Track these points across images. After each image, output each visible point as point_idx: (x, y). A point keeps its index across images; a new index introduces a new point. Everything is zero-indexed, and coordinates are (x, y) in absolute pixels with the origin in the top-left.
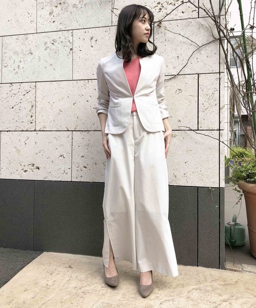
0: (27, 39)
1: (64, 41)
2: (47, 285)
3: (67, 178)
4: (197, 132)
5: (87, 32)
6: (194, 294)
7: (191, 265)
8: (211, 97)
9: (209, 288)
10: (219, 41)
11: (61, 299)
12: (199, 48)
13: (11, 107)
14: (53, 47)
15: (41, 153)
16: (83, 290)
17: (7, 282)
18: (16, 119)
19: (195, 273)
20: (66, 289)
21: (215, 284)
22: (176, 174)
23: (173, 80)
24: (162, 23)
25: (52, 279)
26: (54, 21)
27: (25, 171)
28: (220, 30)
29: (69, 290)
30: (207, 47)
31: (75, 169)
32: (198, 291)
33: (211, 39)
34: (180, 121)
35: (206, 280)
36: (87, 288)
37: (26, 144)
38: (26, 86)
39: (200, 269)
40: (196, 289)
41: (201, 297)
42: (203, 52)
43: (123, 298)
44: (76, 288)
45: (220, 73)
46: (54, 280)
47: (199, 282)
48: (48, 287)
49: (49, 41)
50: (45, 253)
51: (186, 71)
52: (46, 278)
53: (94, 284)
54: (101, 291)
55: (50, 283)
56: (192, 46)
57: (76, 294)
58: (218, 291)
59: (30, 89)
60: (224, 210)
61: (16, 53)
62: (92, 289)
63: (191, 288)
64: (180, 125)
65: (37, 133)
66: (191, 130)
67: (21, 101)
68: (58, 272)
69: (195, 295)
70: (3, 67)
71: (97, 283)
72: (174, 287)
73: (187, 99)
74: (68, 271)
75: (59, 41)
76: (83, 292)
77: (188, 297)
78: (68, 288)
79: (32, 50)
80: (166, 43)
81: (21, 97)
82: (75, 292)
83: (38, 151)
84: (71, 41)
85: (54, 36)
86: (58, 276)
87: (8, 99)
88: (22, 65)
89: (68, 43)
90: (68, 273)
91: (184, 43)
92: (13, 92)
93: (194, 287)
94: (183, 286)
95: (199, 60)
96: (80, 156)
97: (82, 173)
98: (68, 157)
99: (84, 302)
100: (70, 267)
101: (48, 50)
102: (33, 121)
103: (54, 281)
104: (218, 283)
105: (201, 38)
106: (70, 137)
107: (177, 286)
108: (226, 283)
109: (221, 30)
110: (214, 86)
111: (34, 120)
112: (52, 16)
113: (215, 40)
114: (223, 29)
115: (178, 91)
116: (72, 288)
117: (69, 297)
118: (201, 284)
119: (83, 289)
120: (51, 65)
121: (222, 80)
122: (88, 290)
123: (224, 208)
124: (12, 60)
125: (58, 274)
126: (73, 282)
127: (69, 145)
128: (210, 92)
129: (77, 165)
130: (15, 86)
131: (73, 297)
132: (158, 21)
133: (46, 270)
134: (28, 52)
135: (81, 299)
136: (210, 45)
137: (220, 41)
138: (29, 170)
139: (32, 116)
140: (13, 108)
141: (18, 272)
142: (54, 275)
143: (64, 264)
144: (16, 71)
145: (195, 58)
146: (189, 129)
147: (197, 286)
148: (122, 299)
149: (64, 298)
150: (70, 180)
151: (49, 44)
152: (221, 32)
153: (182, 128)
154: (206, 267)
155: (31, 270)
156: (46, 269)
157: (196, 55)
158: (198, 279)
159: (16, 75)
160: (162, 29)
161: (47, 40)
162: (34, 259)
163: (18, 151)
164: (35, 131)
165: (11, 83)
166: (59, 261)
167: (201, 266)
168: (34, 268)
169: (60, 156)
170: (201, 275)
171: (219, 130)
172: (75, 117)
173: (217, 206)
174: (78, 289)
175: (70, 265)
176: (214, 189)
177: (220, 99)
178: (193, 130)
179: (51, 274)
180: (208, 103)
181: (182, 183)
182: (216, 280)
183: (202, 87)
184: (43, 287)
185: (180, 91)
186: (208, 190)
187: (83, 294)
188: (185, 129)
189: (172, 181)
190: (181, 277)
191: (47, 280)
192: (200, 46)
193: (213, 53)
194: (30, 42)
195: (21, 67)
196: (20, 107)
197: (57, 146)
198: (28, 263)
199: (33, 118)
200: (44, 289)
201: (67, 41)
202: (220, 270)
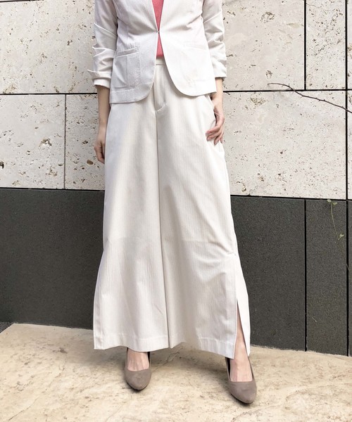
2: (18, 383)
3: (55, 183)
4: (304, 93)
6: (299, 402)
7: (293, 348)
8: (330, 27)
9: (328, 392)
11: (45, 410)
15: (8, 137)
16: (86, 393)
19: (301, 363)
20: (53, 391)
21: (340, 384)
22: (262, 174)
25: (28, 373)
29: (60, 393)
31: (70, 166)
32: (306, 396)
34: (270, 73)
35: (321, 376)
36: (94, 390)
39: (311, 355)
40: (303, 393)
41: (312, 408)
43: (162, 408)
44: (73, 389)
46: (32, 374)
47: (308, 380)
48: (21, 387)
50: (15, 326)
52: (16, 371)
53: (106, 383)
54: (121, 396)
55: (24, 380)
57: (73, 400)
58: (344, 397)
62: (104, 392)
63: (294, 390)
64: (270, 81)
66: (292, 90)
68: (39, 361)
69: (301, 403)
71: (113, 381)
73: (283, 32)
74: (58, 358)
76: (87, 398)
77: (286, 408)
78: (58, 390)
82: (70, 395)
83: (0, 133)
86: (40, 367)
90: (58, 362)
93: (297, 389)
94: (277, 387)
96: (80, 142)
97: (84, 174)
98: (57, 143)
99: (88, 415)
100: (62, 351)
103: (32, 377)
104: (344, 381)
106: (62, 105)
107: (266, 386)
115: (266, 16)
116: (66, 388)
117: (59, 405)
118: (311, 383)
119: (86, 391)
122: (96, 394)
125: (40, 363)
126: (66, 378)
127: (60, 121)
128: (328, 17)
129: (75, 159)
131: (69, 406)
133: (16, 357)
135: (83, 410)
142: (32, 365)
143: (49, 345)
146: (287, 88)
147: (305, 387)
148: (161, 410)
149: (51, 408)
150: (62, 187)
153: (275, 87)
154: (321, 352)
156: (16, 354)
158: (307, 373)
166: (42, 340)
167: (312, 349)
169: (42, 142)
170: (312, 366)
171: (346, 90)
172: (71, 67)
173: (341, 236)
174: (77, 392)
175: (62, 346)
176: (335, 203)
177: (346, 31)
178: (296, 91)
179: (26, 364)
180: (324, 39)
181: (275, 190)
182: (340, 377)
183: (312, 7)
184: (11, 388)
185: (271, 16)
186: (324, 204)
187: (86, 400)
188: (280, 88)
189: (256, 187)
190: (274, 370)
191: (20, 376)
197: (38, 122)
200: (12, 390)
202: (350, 357)
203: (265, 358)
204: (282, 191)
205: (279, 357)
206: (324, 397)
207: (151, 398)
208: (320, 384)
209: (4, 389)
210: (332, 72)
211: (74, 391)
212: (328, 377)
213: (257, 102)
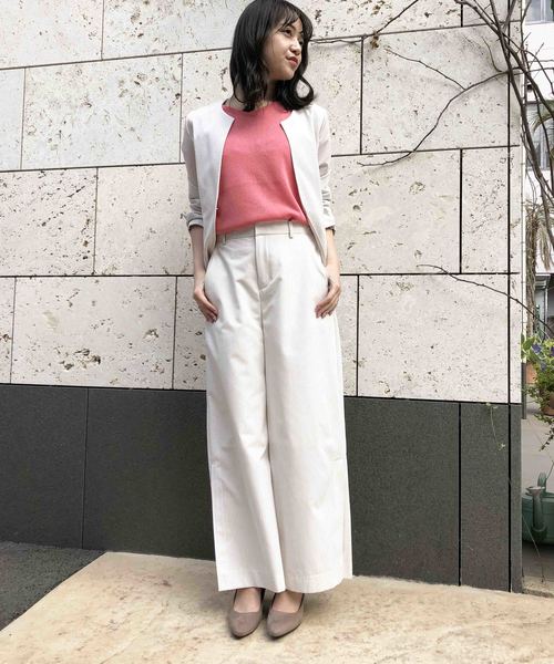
0: (79, 72)
1: (161, 76)
2: (112, 622)
3: (162, 382)
4: (458, 276)
5: (214, 57)
6: (453, 645)
7: (444, 583)
8: (490, 200)
9: (487, 633)
10: (506, 78)
11: (145, 652)
12: (463, 92)
13: (41, 222)
14: (138, 90)
15: (106, 326)
16: (194, 633)
17: (18, 615)
18: (52, 248)
19: (455, 599)
20: (154, 630)
21: (501, 625)
22: (409, 372)
23: (405, 163)
24: (380, 37)
25: (123, 609)
26: (141, 35)
27: (69, 367)
28: (508, 53)
29: (163, 633)
30: (482, 91)
31: (180, 361)
32: (462, 638)
33: (490, 72)
34: (420, 253)
35: (479, 615)
36: (205, 630)
37: (71, 305)
38: (75, 176)
39: (466, 590)
40: (458, 635)
41: (469, 652)
42: (472, 101)
43: (287, 650)
44: (178, 628)
45: (509, 146)
46: (129, 611)
47: (464, 619)
48: (115, 626)
49: (129, 78)
50: (108, 555)
51: (434, 142)
52: (109, 607)
55: (119, 617)
56: (446, 90)
57: (178, 641)
58: (507, 640)
59: (84, 183)
60: (520, 454)
61: (55, 104)
62: (217, 632)
63: (445, 631)
64: (419, 262)
65: (97, 281)
66: (446, 273)
67: (62, 210)
68: (137, 595)
69: (456, 646)
70: (25, 134)
72: (405, 628)
73: (436, 205)
74: (160, 593)
75: (151, 77)
76: (196, 639)
77: (438, 652)
78: (161, 629)
79: (90, 97)
80: (389, 81)
81: (64, 200)
82: (175, 636)
83: (97, 322)
84: (179, 78)
85: (141, 66)
86: (138, 603)
87: (34, 206)
88: (66, 130)
89: (171, 82)
90: (160, 597)
91: (429, 80)
92: (45, 189)
93: (451, 630)
94: (427, 627)
95: (462, 118)
96: (193, 333)
97: (196, 371)
98: (166, 335)
99: (197, 658)
100: (166, 584)
101: (127, 97)
102: (88, 255)
103: (129, 614)
104: (507, 621)
105: (468, 69)
106: (172, 289)
107: (413, 626)
108: (525, 621)
109: (511, 51)
110: (496, 176)
111: (92, 252)
112: (137, 24)
113: (500, 73)
114: (516, 50)
115: (415, 186)
116: (170, 628)
117: (161, 648)
118: (466, 622)
119: (195, 631)
120: (132, 129)
121: (513, 162)
122: (207, 634)
123: (519, 449)
124: (46, 119)
125: (138, 598)
126: (171, 615)
127: (169, 307)
128: (488, 189)
129: (185, 353)
130: (50, 177)
131: (173, 648)
132: (371, 33)
133: (110, 591)
134: (82, 101)
135: (191, 655)
136: (488, 85)
137: (510, 75)
138: (77, 364)
139: (86, 242)
140: (44, 224)
141: (47, 592)
142: (128, 600)
143: (150, 577)
144: (53, 143)
145: (455, 114)
146: (439, 270)
147: (460, 628)
148: (286, 654)
149: (152, 651)
150: (169, 387)
151: (129, 85)
152: (512, 57)
153: (426, 269)
154: (479, 587)
155: (75, 590)
156: (109, 587)
157: (457, 107)
158: (462, 611)
159: (55, 152)
160: (381, 51)
161: (125, 75)
162: (82, 566)
163: (54, 321)
164: (93, 275)
165: (42, 171)
166: (141, 571)
167: (468, 584)
168: (82, 586)
169: (147, 333)
170: (468, 604)
171: (509, 274)
173: (503, 446)
174: (183, 632)
175: (166, 578)
176: (496, 407)
177: (509, 205)
178: (451, 274)
179: (122, 599)
180: (482, 214)
181: (424, 392)
182: (501, 616)
183: (469, 177)
184: (103, 626)
185: (421, 187)
186: (483, 408)
187: (195, 642)
188: (431, 270)
189: (402, 388)
190: (421, 607)
191: (114, 613)
192: (466, 87)
193: (494, 103)
194: (86, 81)
195: (65, 134)
196: (61, 222)
197: (143, 309)
198: (70, 576)
199: (90, 246)
200: (104, 630)
201: (167, 76)
202: (512, 593)
203: (412, 593)
204: (433, 393)
205: (427, 593)
206: (482, 639)
208: (478, 624)
209: (94, 628)
210: (492, 253)
211: (180, 631)
212: (487, 616)
213: (403, 287)
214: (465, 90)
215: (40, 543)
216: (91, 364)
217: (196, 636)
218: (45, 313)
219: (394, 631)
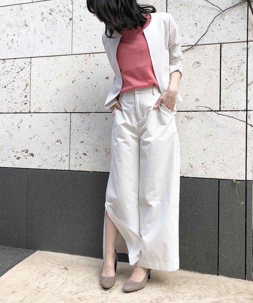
0: (22, 9)
1: (62, 9)
2: (38, 287)
3: (64, 167)
4: (219, 112)
7: (209, 273)
8: (237, 71)
10: (247, 3)
12: (222, 12)
14: (51, 17)
15: (36, 138)
16: (79, 295)
18: (9, 99)
19: (215, 283)
20: (59, 293)
21: (241, 298)
22: (192, 163)
23: (190, 52)
25: (44, 281)
27: (18, 158)
29: (63, 295)
30: (232, 11)
31: (73, 156)
34: (198, 100)
35: (228, 292)
36: (84, 294)
37: (19, 127)
38: (20, 63)
39: (221, 278)
42: (227, 17)
44: (71, 292)
45: (247, 42)
46: (47, 282)
47: (220, 294)
48: (39, 290)
49: (46, 11)
50: (38, 252)
51: (206, 40)
52: (37, 280)
53: (92, 290)
54: (100, 298)
55: (41, 286)
56: (213, 11)
57: (71, 299)
59: (24, 66)
60: (251, 208)
61: (9, 25)
62: (90, 295)
64: (198, 105)
65: (32, 116)
66: (212, 111)
67: (14, 80)
71: (96, 288)
72: (188, 298)
73: (206, 74)
74: (63, 273)
75: (57, 10)
76: (79, 298)
78: (62, 292)
79: (27, 22)
80: (181, 8)
81: (15, 75)
82: (69, 296)
83: (32, 136)
84: (71, 10)
85: (52, 5)
86: (52, 278)
88: (15, 39)
89: (67, 13)
90: (62, 275)
91: (204, 7)
92: (5, 69)
94: (200, 298)
95: (221, 27)
96: (79, 142)
97: (81, 161)
98: (65, 142)
100: (66, 269)
101: (45, 20)
102: (27, 102)
103: (47, 284)
104: (244, 296)
106: (69, 119)
107: (193, 297)
110: (240, 58)
111: (29, 101)
113: (243, 2)
115: (196, 64)
116: (67, 292)
118: (222, 296)
120: (48, 38)
121: (250, 50)
122: (85, 296)
124: (6, 34)
125: (52, 275)
126: (68, 285)
127: (67, 129)
128: (236, 65)
129: (75, 152)
130: (8, 63)
133: (38, 271)
134: (23, 24)
136: (236, 8)
137: (249, 2)
138: (22, 157)
139: (26, 96)
140: (5, 87)
142: (47, 276)
143: (58, 265)
144: (9, 45)
145: (217, 25)
146: (208, 109)
147: (218, 299)
150: (67, 169)
151: (46, 15)
153: (201, 109)
155: (21, 270)
156: (38, 269)
157: (219, 21)
158: (219, 290)
159: (10, 50)
161: (43, 9)
162: (25, 257)
163: (11, 135)
164: (29, 113)
165: (4, 60)
166: (54, 261)
167: (222, 275)
168: (24, 268)
169: (56, 142)
170: (222, 286)
171: (247, 111)
172: (74, 96)
173: (242, 203)
174: (73, 295)
175: (66, 266)
176: (239, 182)
177: (247, 73)
178: (215, 111)
179: (43, 276)
180: (232, 78)
181: (200, 174)
182: (241, 293)
183: (225, 59)
185: (199, 64)
186: (232, 183)
187: (79, 300)
188: (204, 109)
189: (188, 171)
190: (198, 286)
191: (39, 282)
192: (223, 10)
193: (239, 18)
194: (25, 13)
195: (15, 41)
196: (13, 86)
197: (54, 130)
198: (19, 262)
199: (28, 98)
200: (34, 291)
201: (66, 10)
202: (247, 281)
203: (192, 278)
204: (204, 174)
205: (201, 279)
207: (119, 301)
208: (228, 297)
209: (29, 290)
210: (238, 100)
211: (71, 294)
212: (233, 293)
213: (188, 118)
214: (223, 11)
215: (5, 245)
216: (29, 157)
217: (79, 297)
218: (6, 132)
219: (183, 299)
